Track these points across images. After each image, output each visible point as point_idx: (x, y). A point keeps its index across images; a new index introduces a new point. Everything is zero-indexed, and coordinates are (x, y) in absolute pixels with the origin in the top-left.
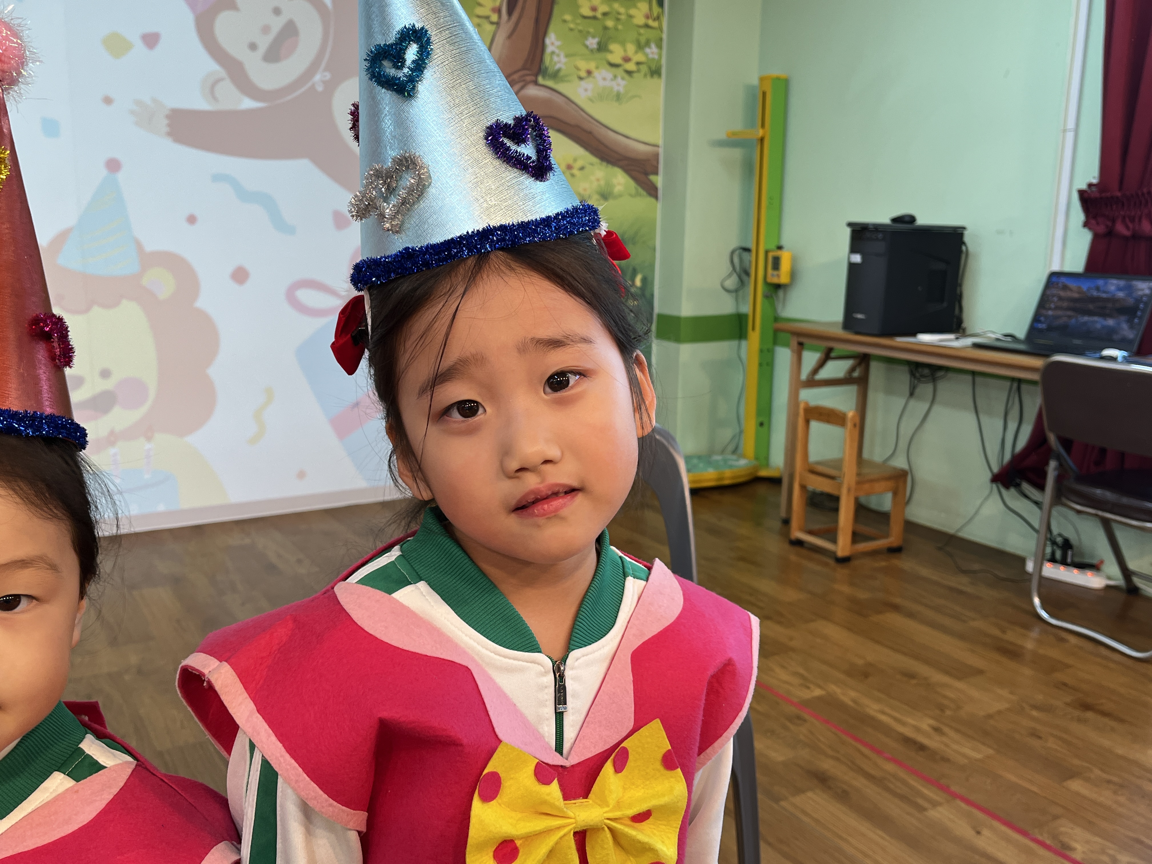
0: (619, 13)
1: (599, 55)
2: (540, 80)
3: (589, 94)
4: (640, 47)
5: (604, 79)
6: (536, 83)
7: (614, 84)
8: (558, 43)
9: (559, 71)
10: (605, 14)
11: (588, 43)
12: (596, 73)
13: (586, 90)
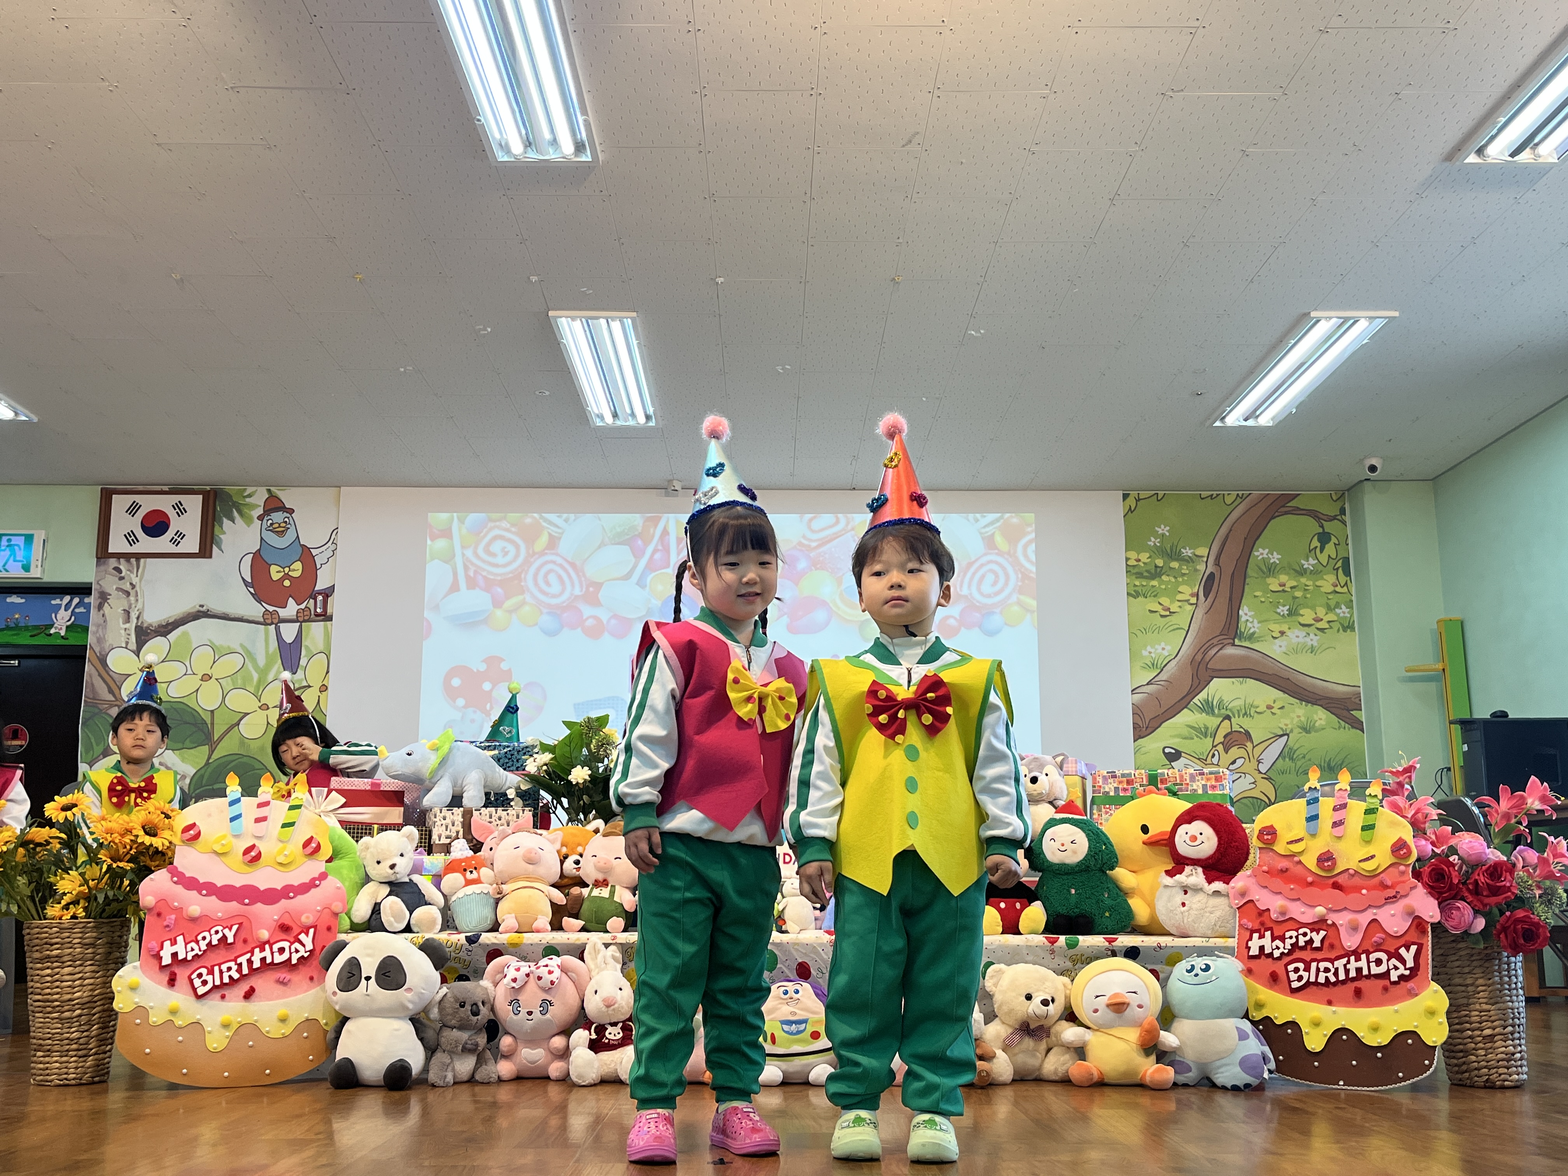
0: (1306, 585)
1: (1289, 619)
2: (1237, 642)
3: (1284, 649)
4: (1329, 609)
5: (1297, 637)
6: (1233, 645)
7: (1308, 639)
8: (1250, 614)
9: (1254, 633)
10: (1291, 588)
11: (1279, 611)
12: (1288, 633)
13: (1280, 646)
